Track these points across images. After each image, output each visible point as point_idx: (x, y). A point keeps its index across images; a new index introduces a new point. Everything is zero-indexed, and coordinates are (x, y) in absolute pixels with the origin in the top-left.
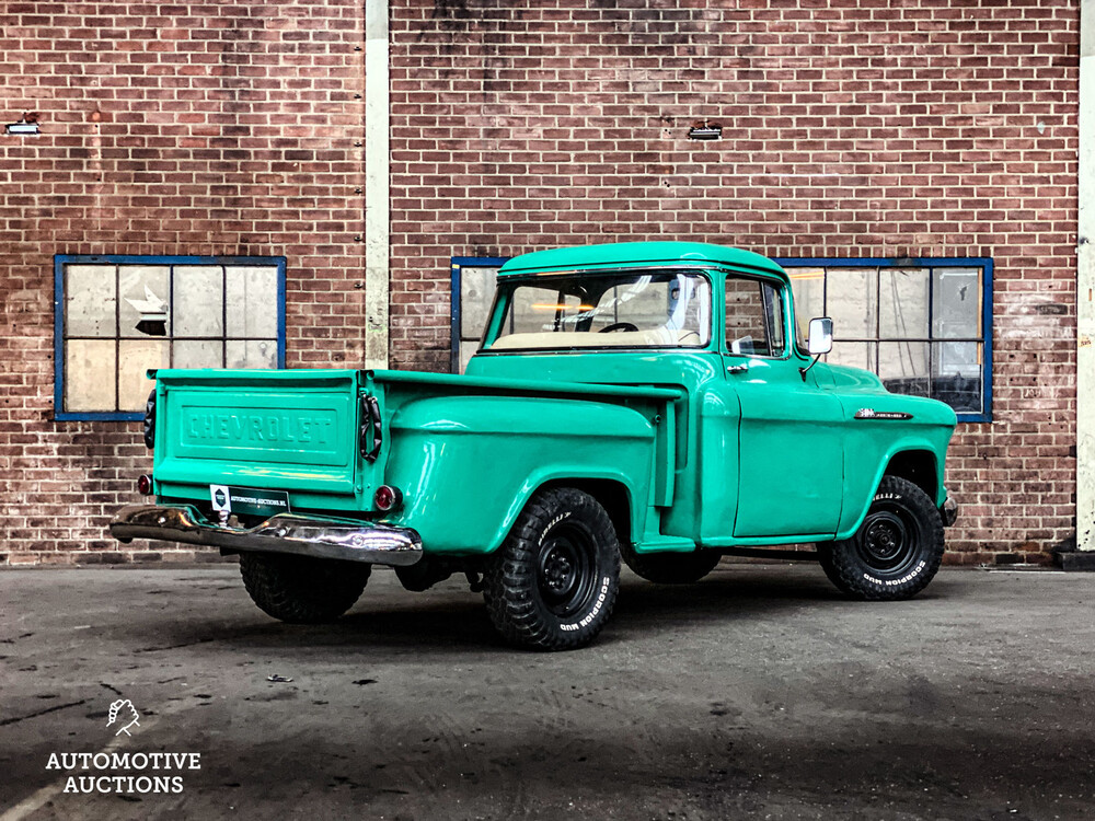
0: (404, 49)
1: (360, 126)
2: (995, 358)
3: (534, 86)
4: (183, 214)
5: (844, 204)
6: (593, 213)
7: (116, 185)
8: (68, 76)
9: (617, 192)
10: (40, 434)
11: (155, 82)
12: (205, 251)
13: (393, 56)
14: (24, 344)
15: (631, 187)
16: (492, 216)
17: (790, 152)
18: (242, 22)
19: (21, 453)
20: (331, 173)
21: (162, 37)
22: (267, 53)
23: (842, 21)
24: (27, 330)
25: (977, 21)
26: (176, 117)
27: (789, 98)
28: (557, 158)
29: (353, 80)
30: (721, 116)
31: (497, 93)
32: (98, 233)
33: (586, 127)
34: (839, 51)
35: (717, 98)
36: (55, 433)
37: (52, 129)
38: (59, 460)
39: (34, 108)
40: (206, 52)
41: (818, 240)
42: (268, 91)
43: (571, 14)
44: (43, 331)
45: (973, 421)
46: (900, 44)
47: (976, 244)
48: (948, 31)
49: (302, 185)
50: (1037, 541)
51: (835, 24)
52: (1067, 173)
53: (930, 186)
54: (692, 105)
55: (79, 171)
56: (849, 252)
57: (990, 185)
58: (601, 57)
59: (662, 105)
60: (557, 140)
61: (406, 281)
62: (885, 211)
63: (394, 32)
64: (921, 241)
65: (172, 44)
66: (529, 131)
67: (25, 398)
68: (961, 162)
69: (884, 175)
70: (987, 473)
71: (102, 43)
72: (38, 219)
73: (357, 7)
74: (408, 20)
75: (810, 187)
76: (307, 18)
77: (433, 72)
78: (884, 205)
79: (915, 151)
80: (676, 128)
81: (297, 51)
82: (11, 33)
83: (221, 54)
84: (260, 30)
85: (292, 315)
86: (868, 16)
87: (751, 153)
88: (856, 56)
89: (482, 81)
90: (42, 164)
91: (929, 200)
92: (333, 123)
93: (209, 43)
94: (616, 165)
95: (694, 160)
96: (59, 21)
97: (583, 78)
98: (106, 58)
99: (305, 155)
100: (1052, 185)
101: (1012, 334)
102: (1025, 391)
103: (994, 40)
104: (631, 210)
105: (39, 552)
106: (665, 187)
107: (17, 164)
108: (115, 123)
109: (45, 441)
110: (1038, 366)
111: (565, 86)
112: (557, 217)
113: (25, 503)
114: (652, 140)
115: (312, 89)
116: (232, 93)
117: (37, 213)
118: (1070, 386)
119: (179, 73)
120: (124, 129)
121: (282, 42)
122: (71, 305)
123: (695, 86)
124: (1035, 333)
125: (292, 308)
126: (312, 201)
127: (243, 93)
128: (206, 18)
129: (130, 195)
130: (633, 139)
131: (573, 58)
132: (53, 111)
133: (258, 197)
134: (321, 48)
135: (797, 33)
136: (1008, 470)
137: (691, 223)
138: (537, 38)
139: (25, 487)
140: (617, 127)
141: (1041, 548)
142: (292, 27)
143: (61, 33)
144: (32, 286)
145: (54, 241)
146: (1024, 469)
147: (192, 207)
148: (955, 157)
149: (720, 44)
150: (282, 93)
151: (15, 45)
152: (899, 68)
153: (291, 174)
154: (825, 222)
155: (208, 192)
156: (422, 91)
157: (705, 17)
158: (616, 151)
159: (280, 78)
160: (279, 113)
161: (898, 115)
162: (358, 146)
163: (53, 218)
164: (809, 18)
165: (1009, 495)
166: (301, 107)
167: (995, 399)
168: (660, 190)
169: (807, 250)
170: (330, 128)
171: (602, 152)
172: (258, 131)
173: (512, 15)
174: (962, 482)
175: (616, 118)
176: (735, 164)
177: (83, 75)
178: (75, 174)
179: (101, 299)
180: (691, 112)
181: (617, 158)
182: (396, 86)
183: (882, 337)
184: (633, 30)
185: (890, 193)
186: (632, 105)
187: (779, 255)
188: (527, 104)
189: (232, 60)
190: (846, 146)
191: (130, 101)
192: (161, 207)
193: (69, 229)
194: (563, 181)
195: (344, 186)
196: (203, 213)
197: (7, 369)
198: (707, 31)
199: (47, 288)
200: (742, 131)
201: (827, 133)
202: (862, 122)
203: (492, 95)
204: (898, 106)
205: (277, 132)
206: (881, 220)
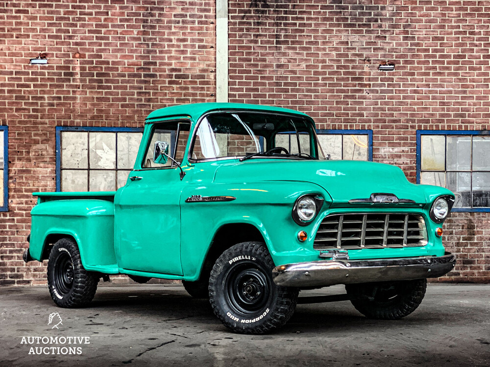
0: (236, 23)
1: (213, 62)
3: (300, 43)
4: (122, 106)
5: (455, 104)
6: (331, 107)
7: (88, 91)
8: (63, 35)
9: (343, 96)
11: (108, 38)
12: (134, 125)
13: (230, 27)
14: (40, 172)
15: (350, 94)
17: (429, 77)
18: (153, 8)
20: (198, 86)
21: (112, 15)
22: (166, 24)
23: (454, 12)
24: (42, 165)
26: (119, 57)
27: (428, 50)
28: (313, 79)
29: (209, 38)
30: (394, 59)
31: (282, 46)
32: (79, 115)
33: (327, 64)
34: (452, 27)
35: (392, 50)
37: (55, 62)
39: (45, 51)
40: (134, 23)
41: (443, 121)
42: (166, 43)
43: (319, 7)
44: (50, 165)
46: (483, 24)
49: (183, 92)
51: (451, 14)
54: (380, 53)
55: (68, 83)
56: (457, 127)
58: (335, 29)
59: (365, 53)
60: (313, 70)
61: (236, 141)
62: (475, 107)
63: (230, 15)
65: (117, 19)
66: (299, 65)
69: (475, 89)
71: (80, 17)
72: (47, 108)
73: (212, 2)
74: (237, 9)
75: (438, 95)
76: (186, 7)
77: (250, 35)
78: (475, 104)
80: (372, 65)
81: (181, 23)
82: (33, 12)
83: (142, 24)
84: (162, 12)
86: (467, 10)
87: (409, 78)
88: (461, 30)
89: (275, 40)
90: (49, 79)
92: (199, 60)
93: (136, 19)
94: (342, 83)
95: (381, 81)
96: (58, 6)
97: (326, 39)
98: (83, 26)
99: (186, 77)
104: (350, 106)
106: (367, 94)
107: (36, 80)
108: (87, 59)
111: (317, 43)
112: (312, 109)
114: (360, 70)
115: (189, 43)
116: (148, 45)
117: (46, 105)
119: (121, 34)
120: (92, 62)
121: (173, 18)
122: (64, 152)
123: (382, 44)
125: (178, 154)
126: (189, 100)
127: (153, 44)
128: (134, 6)
129: (95, 96)
130: (350, 70)
131: (321, 29)
132: (55, 53)
133: (161, 97)
134: (193, 22)
135: (432, 18)
137: (380, 112)
138: (303, 19)
140: (343, 64)
142: (179, 11)
143: (59, 13)
144: (44, 142)
145: (55, 119)
147: (127, 103)
149: (394, 23)
150: (173, 45)
151: (35, 18)
152: (482, 36)
153: (178, 86)
154: (446, 112)
155: (136, 94)
156: (244, 45)
157: (387, 9)
158: (342, 76)
159: (172, 37)
160: (172, 55)
161: (482, 59)
162: (212, 72)
163: (55, 107)
164: (438, 10)
166: (183, 52)
168: (364, 96)
169: (437, 126)
170: (198, 63)
171: (335, 76)
173: (290, 7)
175: (342, 59)
176: (402, 83)
177: (71, 34)
178: (66, 85)
179: (80, 149)
180: (379, 57)
181: (343, 79)
182: (232, 42)
183: (473, 170)
184: (350, 15)
185: (478, 98)
186: (350, 53)
187: (423, 129)
188: (298, 52)
189: (148, 28)
190: (456, 74)
191: (95, 48)
192: (111, 102)
193: (63, 113)
194: (316, 91)
195: (205, 92)
196: (133, 105)
197: (31, 185)
198: (388, 16)
199: (52, 143)
200: (405, 67)
201: (447, 68)
202: (464, 63)
203: (280, 47)
204: (482, 55)
205: (171, 64)
206: (473, 111)
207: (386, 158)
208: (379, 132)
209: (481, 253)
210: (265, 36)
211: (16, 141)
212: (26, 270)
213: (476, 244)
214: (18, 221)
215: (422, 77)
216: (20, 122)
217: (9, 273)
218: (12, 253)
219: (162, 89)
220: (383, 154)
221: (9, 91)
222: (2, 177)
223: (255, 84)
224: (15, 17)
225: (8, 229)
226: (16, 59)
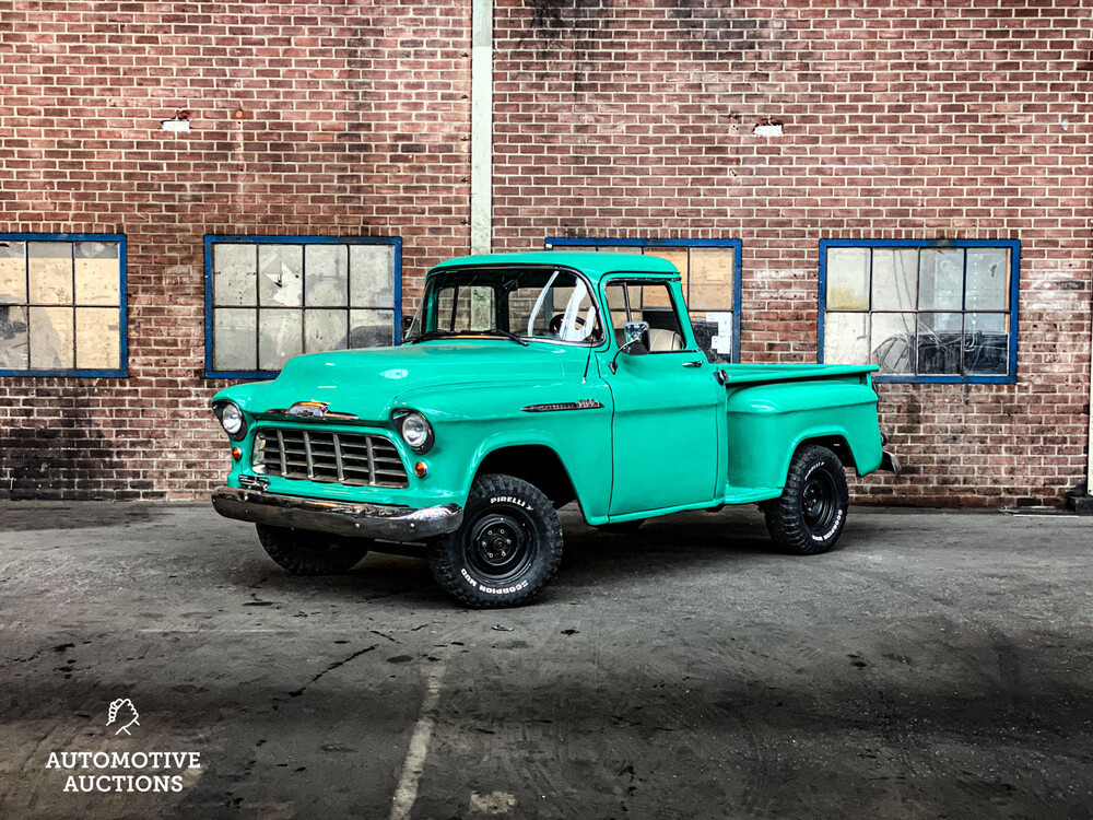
0: (506, 55)
1: (466, 123)
2: (1021, 327)
3: (619, 87)
4: (314, 199)
5: (890, 192)
6: (669, 199)
7: (257, 174)
8: (215, 79)
9: (690, 181)
10: (193, 389)
11: (289, 85)
12: (333, 232)
13: (495, 61)
14: (179, 311)
15: (703, 176)
16: (580, 201)
17: (843, 145)
18: (365, 32)
19: (177, 406)
20: (441, 164)
21: (296, 44)
22: (387, 59)
23: (892, 29)
24: (181, 300)
25: (1011, 30)
26: (308, 115)
27: (843, 98)
28: (638, 151)
29: (461, 82)
30: (782, 114)
31: (586, 93)
32: (241, 216)
33: (664, 124)
34: (887, 56)
35: (780, 98)
36: (206, 389)
37: (202, 125)
38: (209, 412)
39: (186, 106)
40: (334, 58)
41: (867, 223)
42: (387, 92)
43: (652, 24)
44: (194, 301)
45: (999, 383)
46: (942, 50)
47: (1005, 227)
48: (984, 39)
49: (416, 175)
50: (1053, 487)
51: (886, 32)
52: (1087, 165)
53: (966, 176)
54: (757, 104)
55: (224, 162)
56: (893, 234)
57: (1019, 175)
58: (677, 62)
59: (731, 105)
60: (638, 135)
62: (926, 198)
63: (496, 40)
64: (957, 225)
65: (305, 51)
66: (614, 127)
67: (180, 358)
68: (994, 155)
69: (926, 166)
70: (1010, 427)
71: (243, 49)
72: (190, 204)
73: (466, 18)
74: (509, 30)
75: (860, 176)
76: (421, 27)
77: (531, 75)
78: (925, 193)
79: (953, 145)
80: (742, 124)
81: (412, 56)
82: (165, 41)
83: (346, 59)
84: (380, 38)
85: (407, 288)
86: (914, 26)
87: (808, 146)
88: (903, 60)
89: (573, 83)
90: (192, 155)
91: (965, 188)
92: (443, 120)
93: (336, 50)
94: (690, 157)
95: (758, 153)
96: (206, 30)
97: (662, 80)
98: (249, 63)
99: (418, 148)
100: (1073, 176)
101: (1036, 307)
102: (1046, 356)
103: (1025, 47)
104: (702, 197)
105: (193, 490)
106: (732, 177)
107: (170, 156)
108: (255, 120)
109: (197, 395)
110: (1058, 334)
111: (646, 87)
112: (637, 202)
113: (181, 448)
114: (722, 135)
115: (425, 90)
116: (356, 94)
117: (188, 198)
118: (1085, 352)
119: (311, 76)
120: (263, 126)
121: (399, 48)
122: (218, 279)
123: (760, 87)
124: (1057, 306)
125: (407, 282)
126: (424, 188)
127: (365, 94)
128: (334, 28)
129: (269, 184)
130: (705, 135)
131: (653, 62)
132: (202, 109)
133: (378, 185)
134: (433, 54)
135: (851, 40)
136: (1029, 425)
137: (755, 208)
138: (622, 45)
139: (181, 435)
140: (691, 124)
141: (1057, 492)
142: (409, 36)
143: (208, 40)
144: (185, 261)
145: (203, 223)
146: (1043, 425)
147: (322, 194)
148: (989, 150)
149: (783, 50)
150: (399, 94)
151: (169, 50)
152: (941, 71)
153: (407, 165)
154: (872, 207)
155: (336, 180)
156: (521, 92)
157: (770, 25)
158: (690, 145)
159: (398, 81)
160: (396, 111)
161: (940, 113)
162: (464, 140)
163: (203, 203)
164: (862, 26)
165: (1030, 447)
166: (416, 106)
167: (1019, 363)
168: (728, 179)
169: (857, 232)
170: (441, 124)
171: (678, 146)
172: (378, 127)
173: (600, 24)
174: (989, 435)
175: (690, 116)
176: (794, 157)
177: (228, 78)
178: (221, 165)
179: (244, 274)
180: (756, 110)
181: (690, 151)
182: (498, 87)
183: (920, 309)
184: (706, 37)
185: (930, 182)
186: (704, 104)
187: (831, 237)
188: (612, 103)
189: (356, 63)
190: (893, 140)
191: (268, 101)
192: (295, 194)
193: (216, 212)
194: (643, 172)
195: (453, 175)
196: (331, 199)
197: (165, 333)
198: (772, 38)
199: (198, 263)
200: (801, 127)
201: (876, 129)
202: (907, 120)
203: (581, 95)
204: (940, 105)
205: (395, 128)
206: (923, 206)
207: (764, 288)
209: (931, 455)
210: (557, 76)
211: (140, 260)
212: (156, 475)
213: (922, 439)
214: (145, 394)
215: (830, 146)
216: (145, 228)
217: (130, 480)
218: (135, 447)
219: (381, 169)
220: (759, 281)
221: (128, 176)
222: (118, 320)
224: (134, 50)
225: (127, 407)
226: (137, 121)
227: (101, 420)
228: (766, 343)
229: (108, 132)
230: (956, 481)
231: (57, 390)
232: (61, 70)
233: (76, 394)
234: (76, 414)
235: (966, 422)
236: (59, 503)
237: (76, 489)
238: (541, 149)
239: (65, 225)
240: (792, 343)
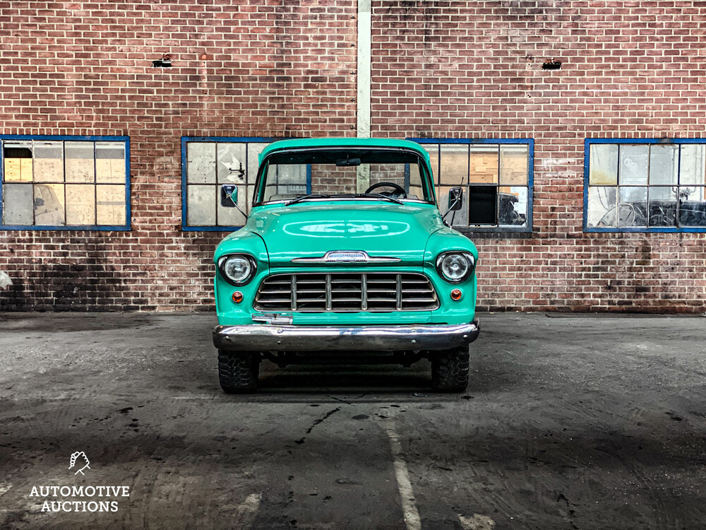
0: (380, 18)
1: (354, 62)
3: (453, 39)
4: (254, 113)
5: (631, 107)
6: (487, 113)
7: (216, 96)
8: (188, 33)
9: (500, 100)
10: (174, 238)
11: (237, 37)
12: (266, 135)
13: (373, 22)
14: (165, 187)
15: (509, 97)
16: (428, 114)
17: (601, 77)
18: (287, 2)
19: (163, 249)
20: (337, 89)
21: (242, 11)
22: (301, 20)
23: (632, 1)
24: (166, 179)
26: (249, 58)
27: (600, 46)
28: (466, 81)
29: (351, 35)
30: (561, 56)
31: (432, 43)
32: (205, 124)
33: (483, 63)
34: (630, 19)
35: (559, 46)
36: (182, 238)
37: (179, 64)
38: (185, 253)
39: (169, 51)
40: (267, 19)
41: (615, 128)
42: (302, 42)
44: (175, 180)
45: (702, 232)
46: (665, 14)
48: (692, 7)
49: (321, 97)
51: (629, 3)
53: (680, 97)
54: (545, 49)
55: (194, 88)
56: (633, 135)
58: (492, 22)
59: (527, 50)
60: (466, 71)
62: (654, 111)
63: (374, 8)
64: (675, 129)
65: (247, 15)
66: (451, 65)
67: (165, 218)
68: (699, 83)
69: (655, 90)
71: (206, 13)
72: (172, 116)
74: (382, 1)
75: (612, 97)
77: (396, 31)
78: (654, 108)
79: (672, 76)
80: (535, 63)
81: (318, 18)
82: (155, 8)
83: (275, 20)
84: (297, 6)
85: (315, 171)
87: (578, 78)
88: (640, 21)
89: (424, 36)
90: (173, 84)
91: (680, 105)
92: (339, 60)
93: (268, 14)
94: (500, 85)
95: (545, 82)
97: (482, 34)
98: (210, 23)
99: (322, 79)
104: (508, 111)
105: (174, 305)
106: (528, 97)
107: (159, 84)
108: (214, 61)
109: (177, 242)
111: (472, 39)
112: (466, 115)
113: (166, 277)
114: (521, 70)
115: (327, 41)
116: (281, 43)
117: (171, 112)
119: (252, 31)
120: (220, 65)
121: (310, 13)
122: (190, 166)
123: (546, 39)
125: (315, 167)
126: (326, 106)
127: (287, 43)
129: (224, 103)
130: (510, 70)
131: (476, 23)
132: (179, 54)
133: (296, 103)
134: (332, 17)
135: (606, 8)
137: (543, 118)
138: (456, 11)
139: (166, 268)
140: (501, 63)
142: (316, 5)
143: (183, 8)
144: (169, 154)
145: (181, 129)
147: (259, 109)
148: (695, 80)
149: (561, 15)
150: (310, 43)
151: (158, 15)
152: (664, 28)
153: (315, 90)
154: (620, 118)
155: (268, 100)
156: (389, 42)
158: (500, 76)
159: (309, 35)
160: (308, 55)
161: (663, 56)
162: (353, 74)
163: (180, 115)
166: (320, 51)
168: (524, 99)
169: (609, 134)
170: (337, 64)
171: (492, 77)
172: (296, 65)
174: (695, 266)
175: (501, 58)
176: (569, 84)
177: (197, 33)
178: (192, 90)
179: (208, 162)
180: (544, 54)
181: (500, 81)
182: (374, 39)
183: (650, 184)
184: (511, 6)
185: (657, 101)
186: (510, 50)
187: (592, 137)
188: (449, 49)
189: (281, 24)
190: (633, 73)
191: (223, 48)
192: (241, 109)
193: (189, 122)
194: (470, 95)
195: (345, 97)
196: (265, 113)
197: (155, 201)
198: (554, 7)
199: (177, 155)
200: (573, 65)
201: (622, 66)
202: (642, 60)
203: (429, 44)
204: (663, 50)
205: (307, 66)
206: (652, 116)
207: (548, 170)
208: (540, 141)
209: (658, 279)
210: (413, 31)
211: (139, 153)
212: (150, 295)
213: (652, 269)
214: (143, 241)
215: (592, 77)
216: (142, 132)
217: (132, 298)
218: (136, 276)
219: (297, 93)
220: (545, 166)
221: (131, 98)
222: (124, 193)
223: (401, 87)
224: (135, 14)
225: (131, 250)
226: (137, 61)
227: (113, 258)
228: (550, 207)
229: (118, 69)
230: (674, 296)
231: (84, 239)
232: (87, 27)
233: (97, 242)
234: (97, 255)
235: (680, 258)
236: (86, 314)
237: (97, 304)
238: (403, 80)
239: (89, 130)
240: (567, 207)
